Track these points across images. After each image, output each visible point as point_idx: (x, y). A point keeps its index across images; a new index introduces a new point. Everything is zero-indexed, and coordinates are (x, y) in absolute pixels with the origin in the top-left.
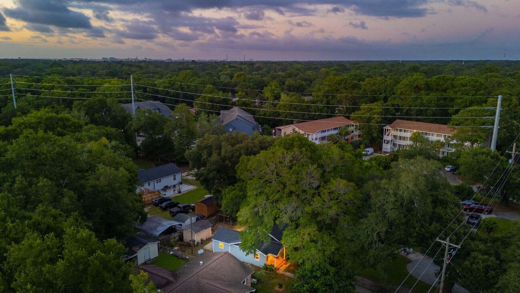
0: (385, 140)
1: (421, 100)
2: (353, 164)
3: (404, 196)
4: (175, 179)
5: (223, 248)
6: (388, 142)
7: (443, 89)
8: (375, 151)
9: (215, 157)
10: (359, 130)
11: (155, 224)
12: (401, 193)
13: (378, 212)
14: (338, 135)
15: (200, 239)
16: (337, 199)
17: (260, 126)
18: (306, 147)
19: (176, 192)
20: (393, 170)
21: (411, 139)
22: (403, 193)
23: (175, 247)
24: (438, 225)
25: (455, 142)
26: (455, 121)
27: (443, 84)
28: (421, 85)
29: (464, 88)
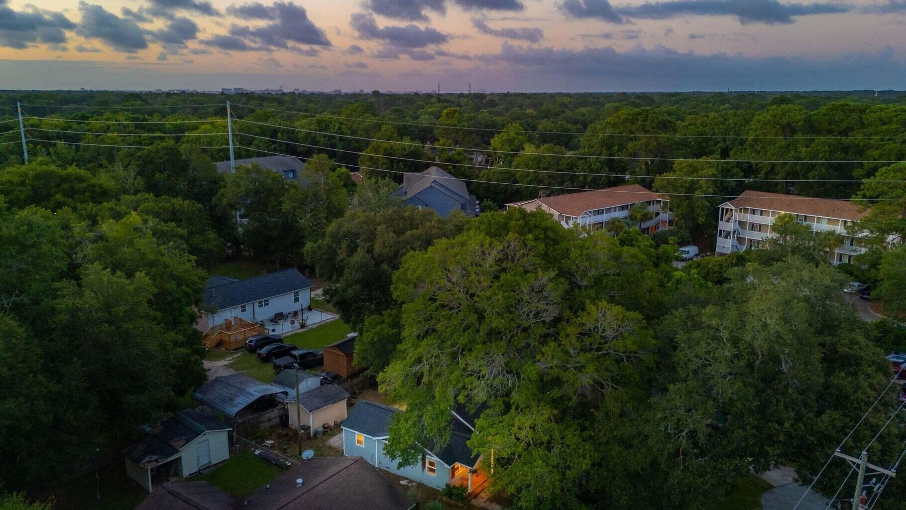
0: (721, 231)
1: (796, 152)
2: (642, 271)
3: (756, 344)
4: (297, 300)
5: (363, 446)
6: (727, 235)
7: (842, 129)
8: (701, 251)
9: (360, 255)
10: (670, 211)
11: (233, 390)
12: (748, 338)
13: (692, 383)
14: (628, 220)
15: (323, 424)
16: (599, 349)
17: (477, 202)
18: (537, 233)
19: (297, 325)
20: (732, 285)
21: (774, 228)
22: (753, 337)
23: (267, 439)
24: (836, 415)
25: (866, 233)
26: (868, 190)
27: (842, 121)
28: (797, 122)
29: (886, 127)
